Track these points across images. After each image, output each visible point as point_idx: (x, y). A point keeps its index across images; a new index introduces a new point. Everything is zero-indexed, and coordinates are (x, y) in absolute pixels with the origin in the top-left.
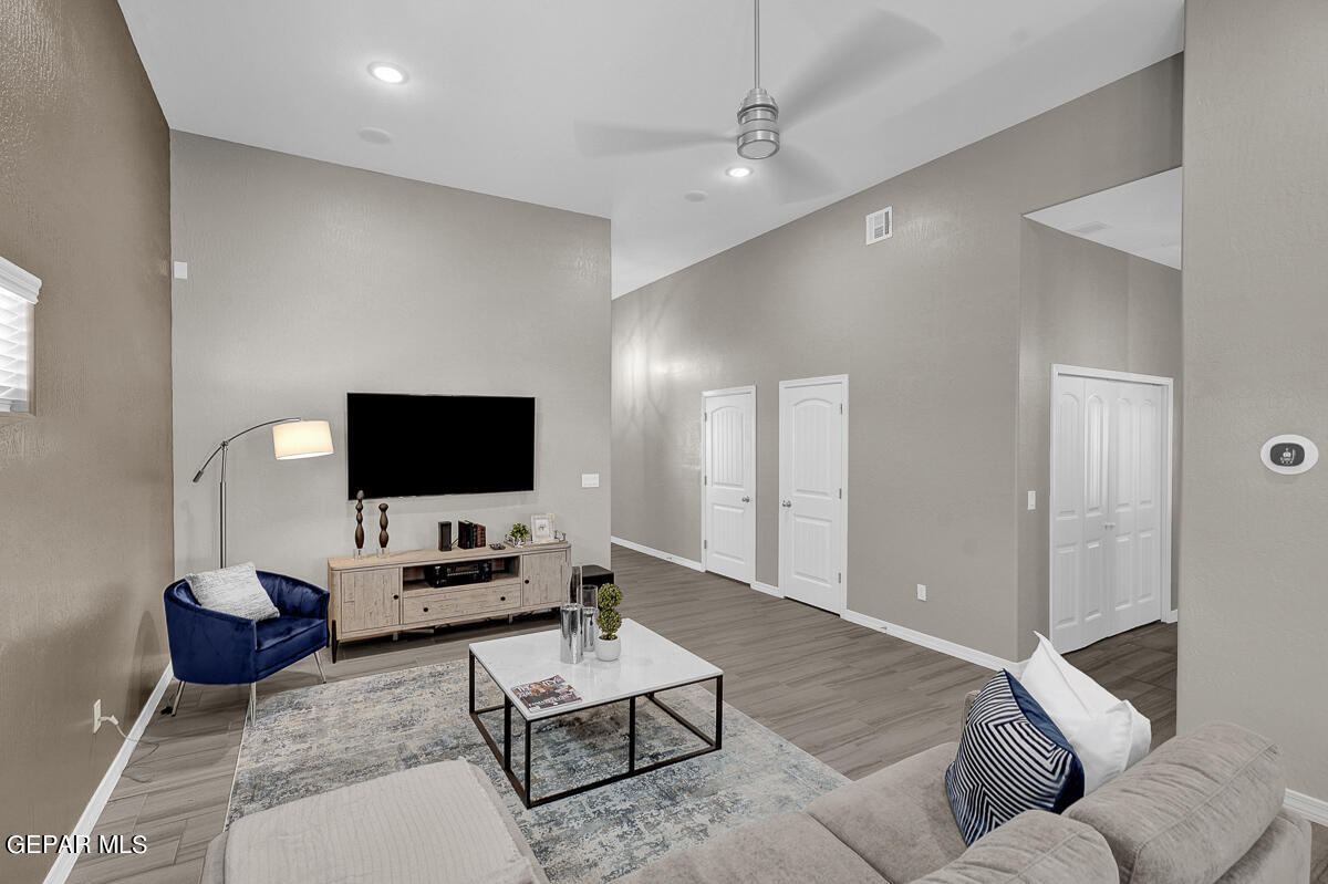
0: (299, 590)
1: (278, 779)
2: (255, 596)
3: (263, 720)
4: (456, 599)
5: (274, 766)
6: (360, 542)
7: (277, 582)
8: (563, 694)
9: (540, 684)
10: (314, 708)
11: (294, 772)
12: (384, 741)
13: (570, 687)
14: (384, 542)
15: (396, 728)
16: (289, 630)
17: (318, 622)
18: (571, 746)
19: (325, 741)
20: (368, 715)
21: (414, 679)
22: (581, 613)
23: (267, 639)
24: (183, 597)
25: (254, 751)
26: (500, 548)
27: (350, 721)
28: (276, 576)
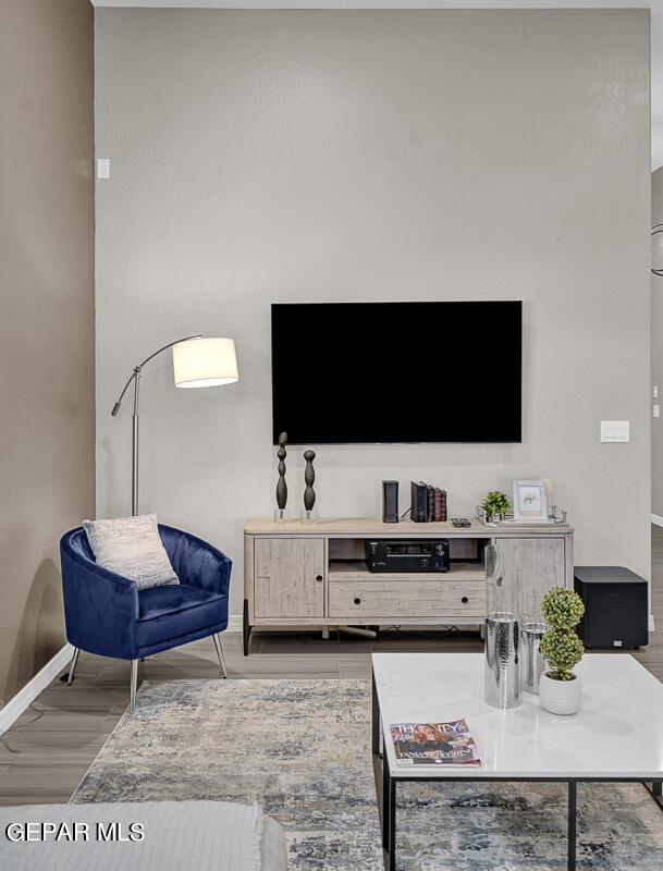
0: (201, 553)
1: (127, 783)
2: (151, 555)
3: (144, 709)
4: (398, 592)
5: (130, 767)
6: (282, 500)
7: (180, 541)
8: (458, 749)
9: (433, 728)
10: (199, 708)
11: (145, 779)
12: (255, 766)
13: (471, 741)
14: (309, 503)
15: (276, 753)
16: (180, 601)
17: (216, 596)
18: (495, 839)
19: (193, 750)
20: (254, 729)
21: (325, 694)
22: (516, 629)
23: (150, 608)
24: (78, 548)
25: (121, 743)
26: (463, 525)
27: (230, 732)
28: (181, 533)
